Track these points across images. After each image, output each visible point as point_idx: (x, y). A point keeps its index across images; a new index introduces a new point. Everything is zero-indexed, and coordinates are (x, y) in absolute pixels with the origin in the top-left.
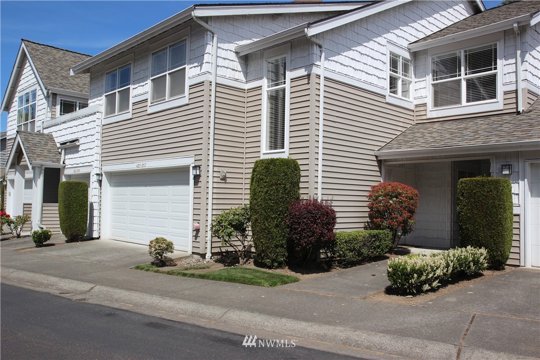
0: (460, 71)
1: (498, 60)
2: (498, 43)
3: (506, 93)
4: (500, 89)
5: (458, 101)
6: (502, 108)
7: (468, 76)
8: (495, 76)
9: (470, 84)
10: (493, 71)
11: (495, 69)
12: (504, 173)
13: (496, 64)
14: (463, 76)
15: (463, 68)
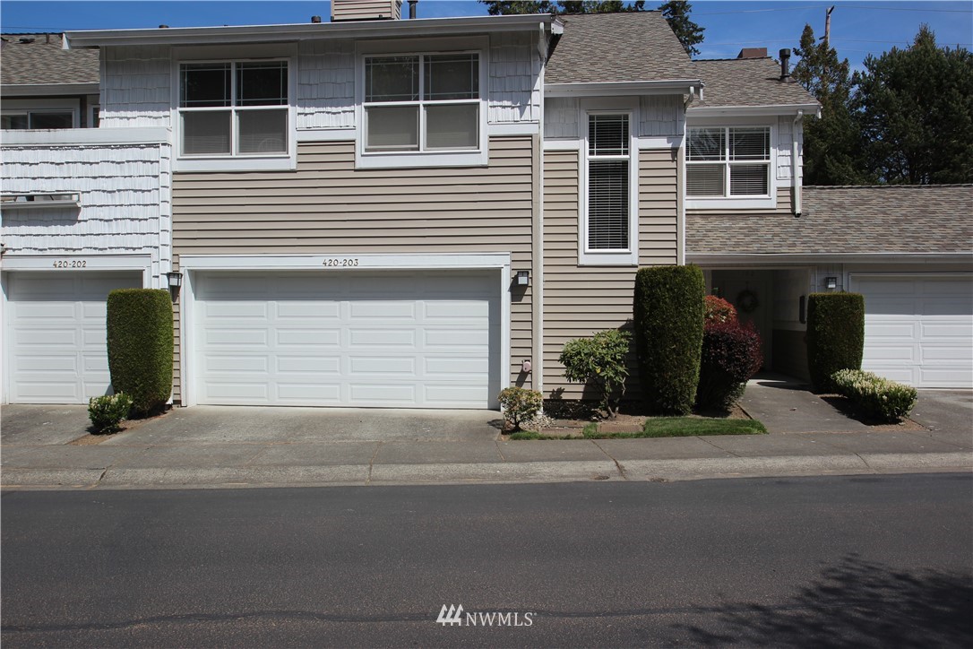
0: (724, 153)
1: (771, 148)
2: (771, 128)
3: (779, 189)
4: (773, 184)
5: (721, 191)
6: (775, 207)
7: (734, 162)
8: (765, 167)
9: (736, 172)
10: (765, 161)
11: (768, 158)
12: (830, 286)
13: (768, 152)
14: (727, 161)
15: (727, 151)
